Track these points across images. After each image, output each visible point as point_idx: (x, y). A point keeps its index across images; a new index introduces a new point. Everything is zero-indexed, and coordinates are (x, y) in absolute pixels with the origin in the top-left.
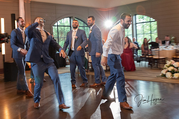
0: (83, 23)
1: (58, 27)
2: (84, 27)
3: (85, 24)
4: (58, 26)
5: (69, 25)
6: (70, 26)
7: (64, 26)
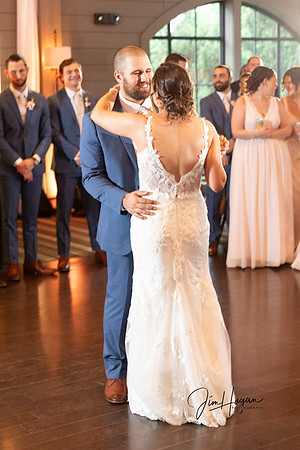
0: (277, 25)
1: (173, 42)
2: (278, 40)
3: (282, 29)
4: (169, 38)
5: (219, 36)
6: (222, 39)
7: (196, 38)
